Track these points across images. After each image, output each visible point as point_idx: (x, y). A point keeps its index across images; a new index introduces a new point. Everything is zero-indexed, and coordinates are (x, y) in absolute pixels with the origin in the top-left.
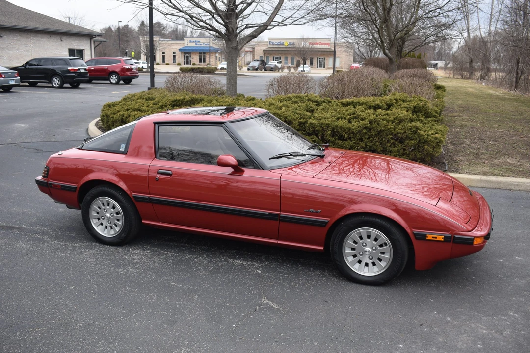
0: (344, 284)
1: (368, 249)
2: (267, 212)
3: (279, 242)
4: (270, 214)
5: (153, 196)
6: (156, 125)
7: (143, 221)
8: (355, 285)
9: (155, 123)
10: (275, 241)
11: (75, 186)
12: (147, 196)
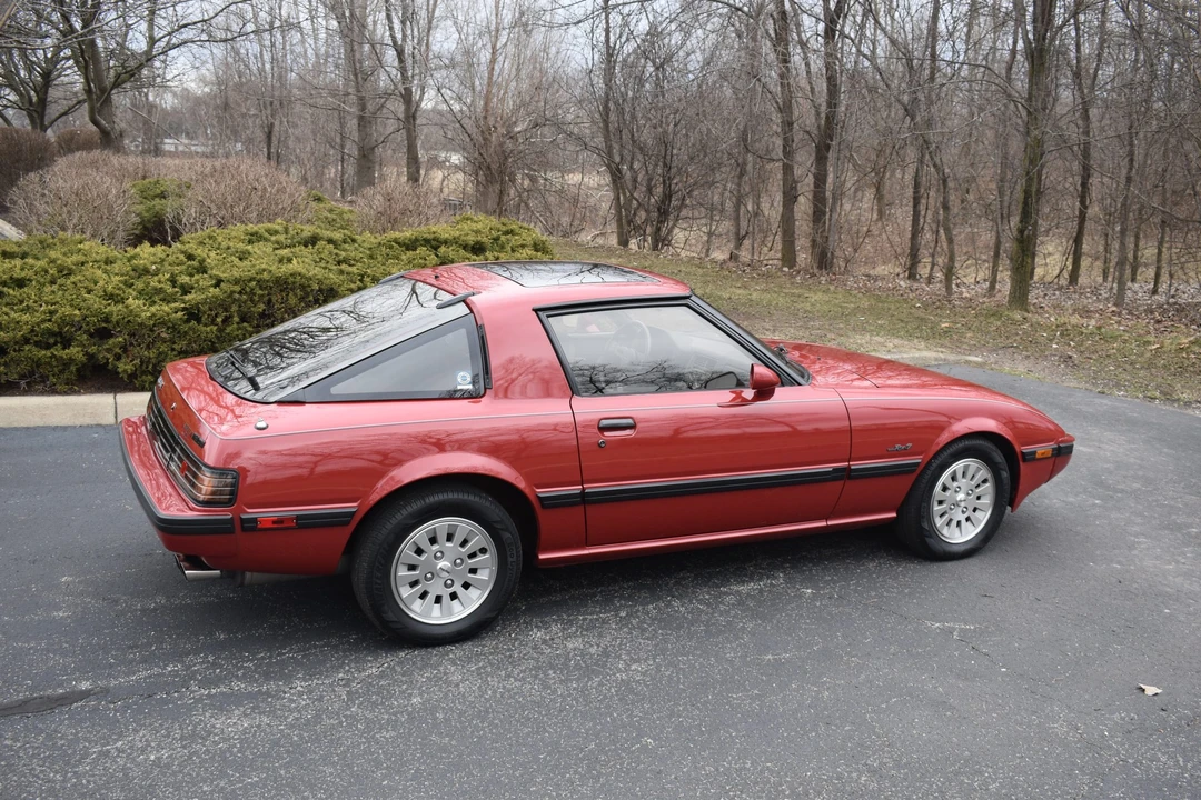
0: (936, 566)
1: (961, 496)
2: (828, 467)
3: (830, 523)
4: (835, 470)
5: (591, 488)
6: (540, 313)
7: (541, 557)
8: (950, 565)
9: (536, 311)
10: (824, 524)
11: (351, 506)
12: (576, 489)
